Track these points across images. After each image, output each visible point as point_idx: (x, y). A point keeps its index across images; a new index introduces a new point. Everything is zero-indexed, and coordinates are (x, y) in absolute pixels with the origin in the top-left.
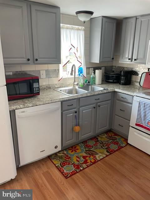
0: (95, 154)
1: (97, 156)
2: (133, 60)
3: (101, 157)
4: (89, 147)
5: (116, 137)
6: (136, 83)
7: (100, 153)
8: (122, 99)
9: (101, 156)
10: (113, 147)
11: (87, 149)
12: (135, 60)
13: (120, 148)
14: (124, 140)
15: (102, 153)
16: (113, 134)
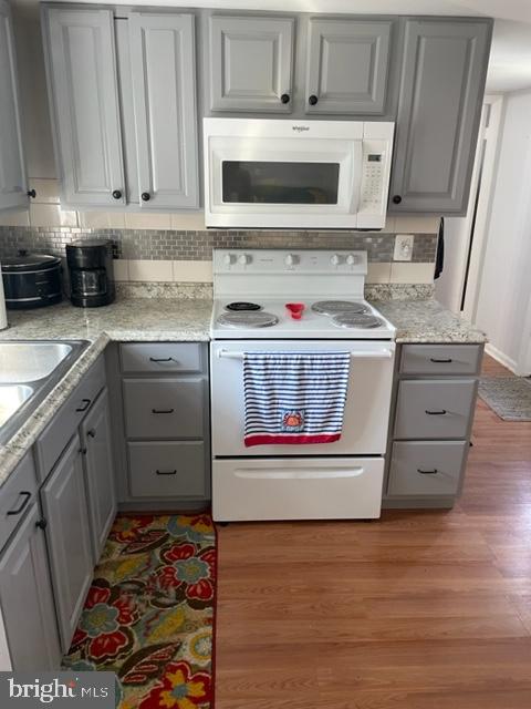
0: (174, 654)
1: (186, 654)
3: (206, 646)
4: (112, 646)
5: (154, 525)
7: (181, 631)
9: (196, 643)
10: (191, 571)
11: (119, 663)
13: (211, 555)
14: (190, 519)
15: (190, 626)
16: (135, 524)
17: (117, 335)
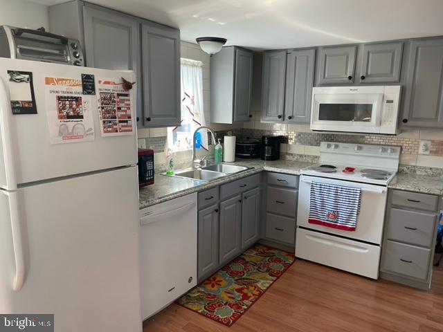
0: (254, 283)
1: (259, 285)
2: (286, 118)
3: (268, 285)
4: (237, 274)
5: (272, 251)
6: (288, 156)
7: (262, 279)
8: (279, 183)
9: (265, 283)
10: (276, 267)
11: (236, 278)
12: (290, 118)
13: (288, 266)
14: (286, 254)
15: (264, 278)
16: (265, 249)
17: (267, 168)
